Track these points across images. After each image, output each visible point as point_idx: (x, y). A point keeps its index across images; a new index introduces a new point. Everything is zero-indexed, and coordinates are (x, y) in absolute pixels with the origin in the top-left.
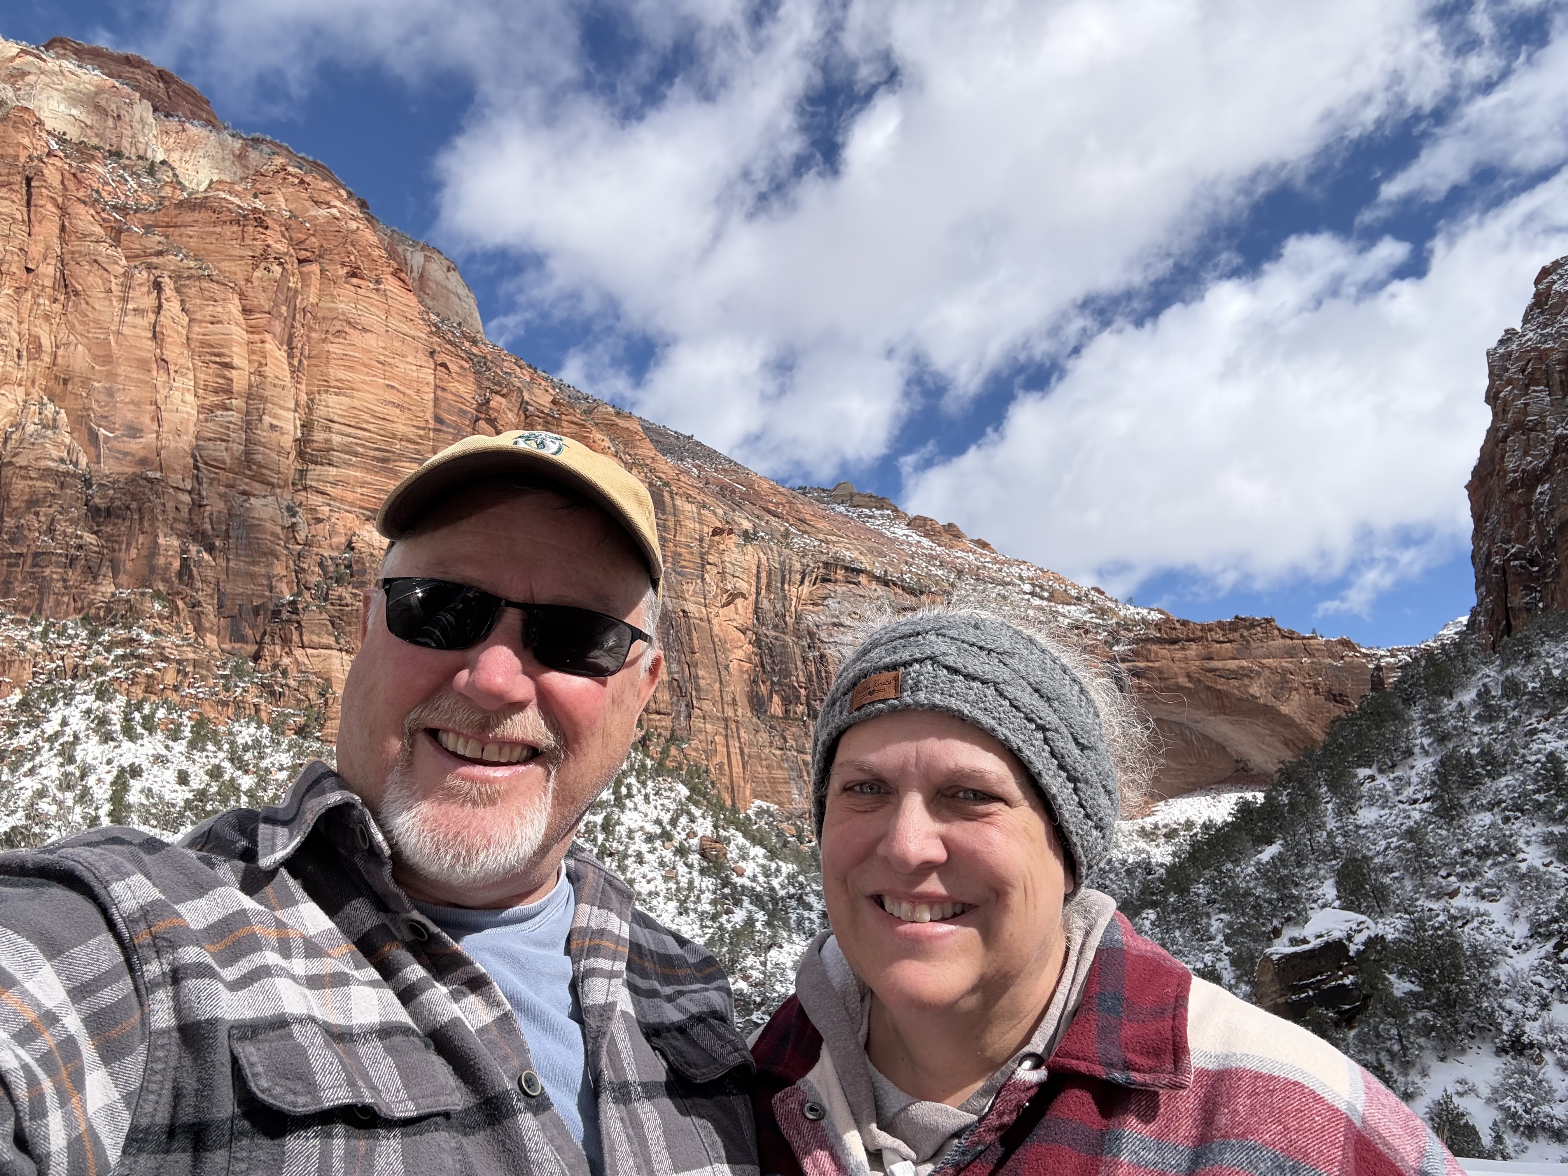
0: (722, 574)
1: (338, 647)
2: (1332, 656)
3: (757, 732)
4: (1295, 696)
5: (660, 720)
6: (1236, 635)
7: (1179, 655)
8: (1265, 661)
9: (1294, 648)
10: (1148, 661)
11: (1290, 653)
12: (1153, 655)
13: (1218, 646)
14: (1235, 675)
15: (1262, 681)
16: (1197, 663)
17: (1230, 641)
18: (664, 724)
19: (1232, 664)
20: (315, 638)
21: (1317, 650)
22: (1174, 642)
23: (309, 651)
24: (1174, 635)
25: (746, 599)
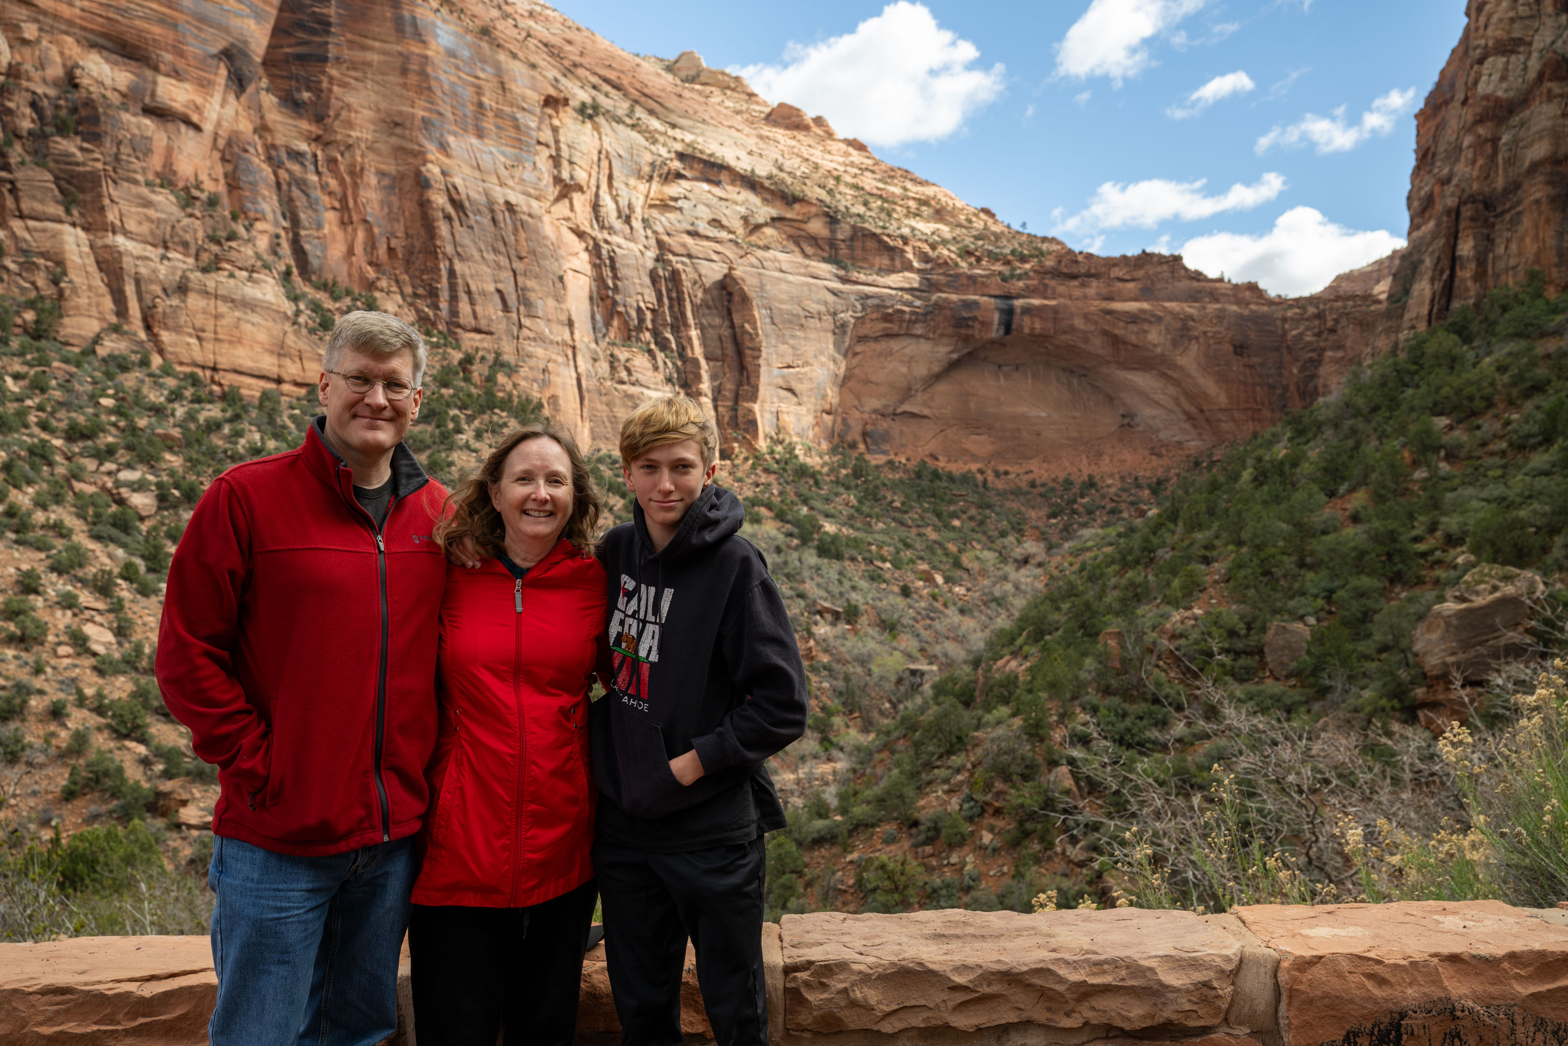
0: (556, 160)
1: (69, 219)
2: (1238, 302)
3: (595, 360)
4: (1194, 346)
5: (481, 341)
6: (1140, 273)
7: (1078, 293)
8: (1167, 304)
9: (1200, 292)
10: (1046, 298)
11: (1194, 297)
12: (1049, 292)
13: (1120, 285)
14: (1133, 318)
15: (1162, 327)
16: (1096, 303)
17: (1133, 280)
18: (486, 345)
19: (1132, 306)
20: (38, 207)
21: (1224, 295)
22: (1074, 277)
23: (31, 223)
24: (1074, 270)
25: (583, 192)
